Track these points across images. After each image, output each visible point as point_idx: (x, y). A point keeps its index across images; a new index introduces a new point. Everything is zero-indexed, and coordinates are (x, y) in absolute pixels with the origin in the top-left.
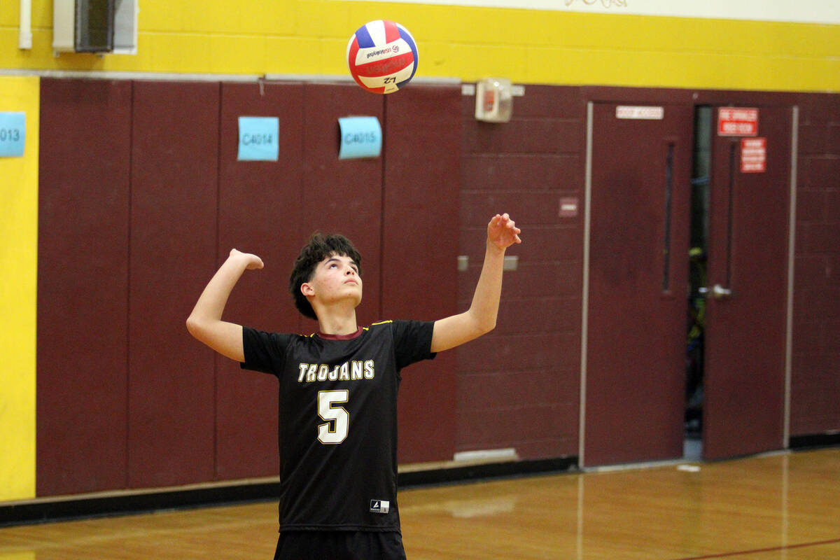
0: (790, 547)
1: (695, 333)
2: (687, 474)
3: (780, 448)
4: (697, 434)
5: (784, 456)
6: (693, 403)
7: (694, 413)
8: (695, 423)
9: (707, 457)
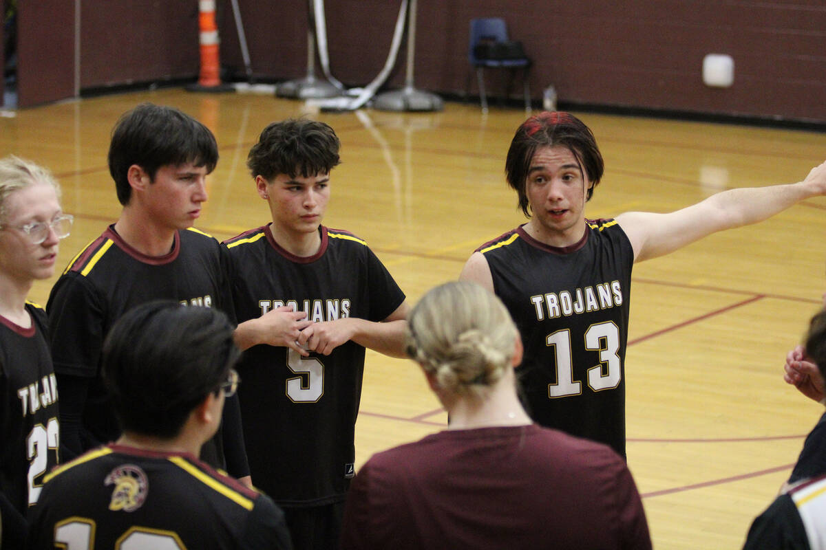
0: (83, 173)
1: (10, 14)
2: (6, 119)
3: (71, 96)
4: (13, 87)
5: (76, 103)
6: (11, 64)
7: (10, 72)
8: (12, 79)
9: (22, 105)
